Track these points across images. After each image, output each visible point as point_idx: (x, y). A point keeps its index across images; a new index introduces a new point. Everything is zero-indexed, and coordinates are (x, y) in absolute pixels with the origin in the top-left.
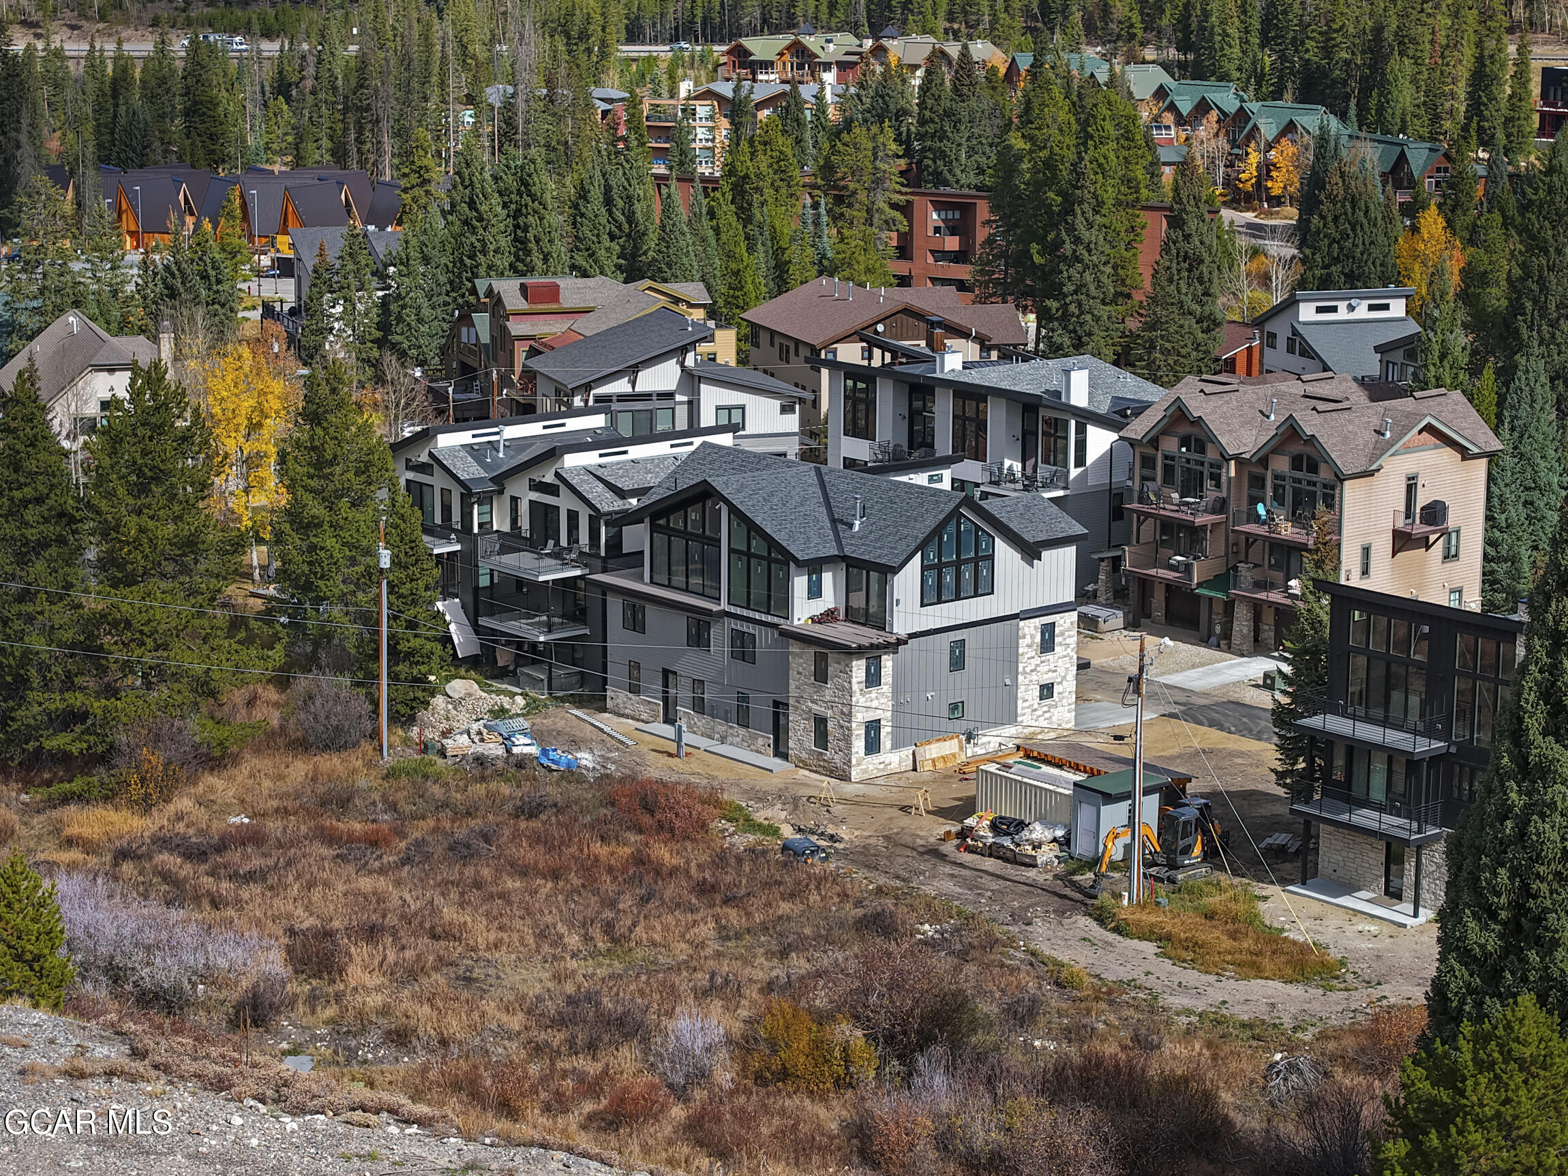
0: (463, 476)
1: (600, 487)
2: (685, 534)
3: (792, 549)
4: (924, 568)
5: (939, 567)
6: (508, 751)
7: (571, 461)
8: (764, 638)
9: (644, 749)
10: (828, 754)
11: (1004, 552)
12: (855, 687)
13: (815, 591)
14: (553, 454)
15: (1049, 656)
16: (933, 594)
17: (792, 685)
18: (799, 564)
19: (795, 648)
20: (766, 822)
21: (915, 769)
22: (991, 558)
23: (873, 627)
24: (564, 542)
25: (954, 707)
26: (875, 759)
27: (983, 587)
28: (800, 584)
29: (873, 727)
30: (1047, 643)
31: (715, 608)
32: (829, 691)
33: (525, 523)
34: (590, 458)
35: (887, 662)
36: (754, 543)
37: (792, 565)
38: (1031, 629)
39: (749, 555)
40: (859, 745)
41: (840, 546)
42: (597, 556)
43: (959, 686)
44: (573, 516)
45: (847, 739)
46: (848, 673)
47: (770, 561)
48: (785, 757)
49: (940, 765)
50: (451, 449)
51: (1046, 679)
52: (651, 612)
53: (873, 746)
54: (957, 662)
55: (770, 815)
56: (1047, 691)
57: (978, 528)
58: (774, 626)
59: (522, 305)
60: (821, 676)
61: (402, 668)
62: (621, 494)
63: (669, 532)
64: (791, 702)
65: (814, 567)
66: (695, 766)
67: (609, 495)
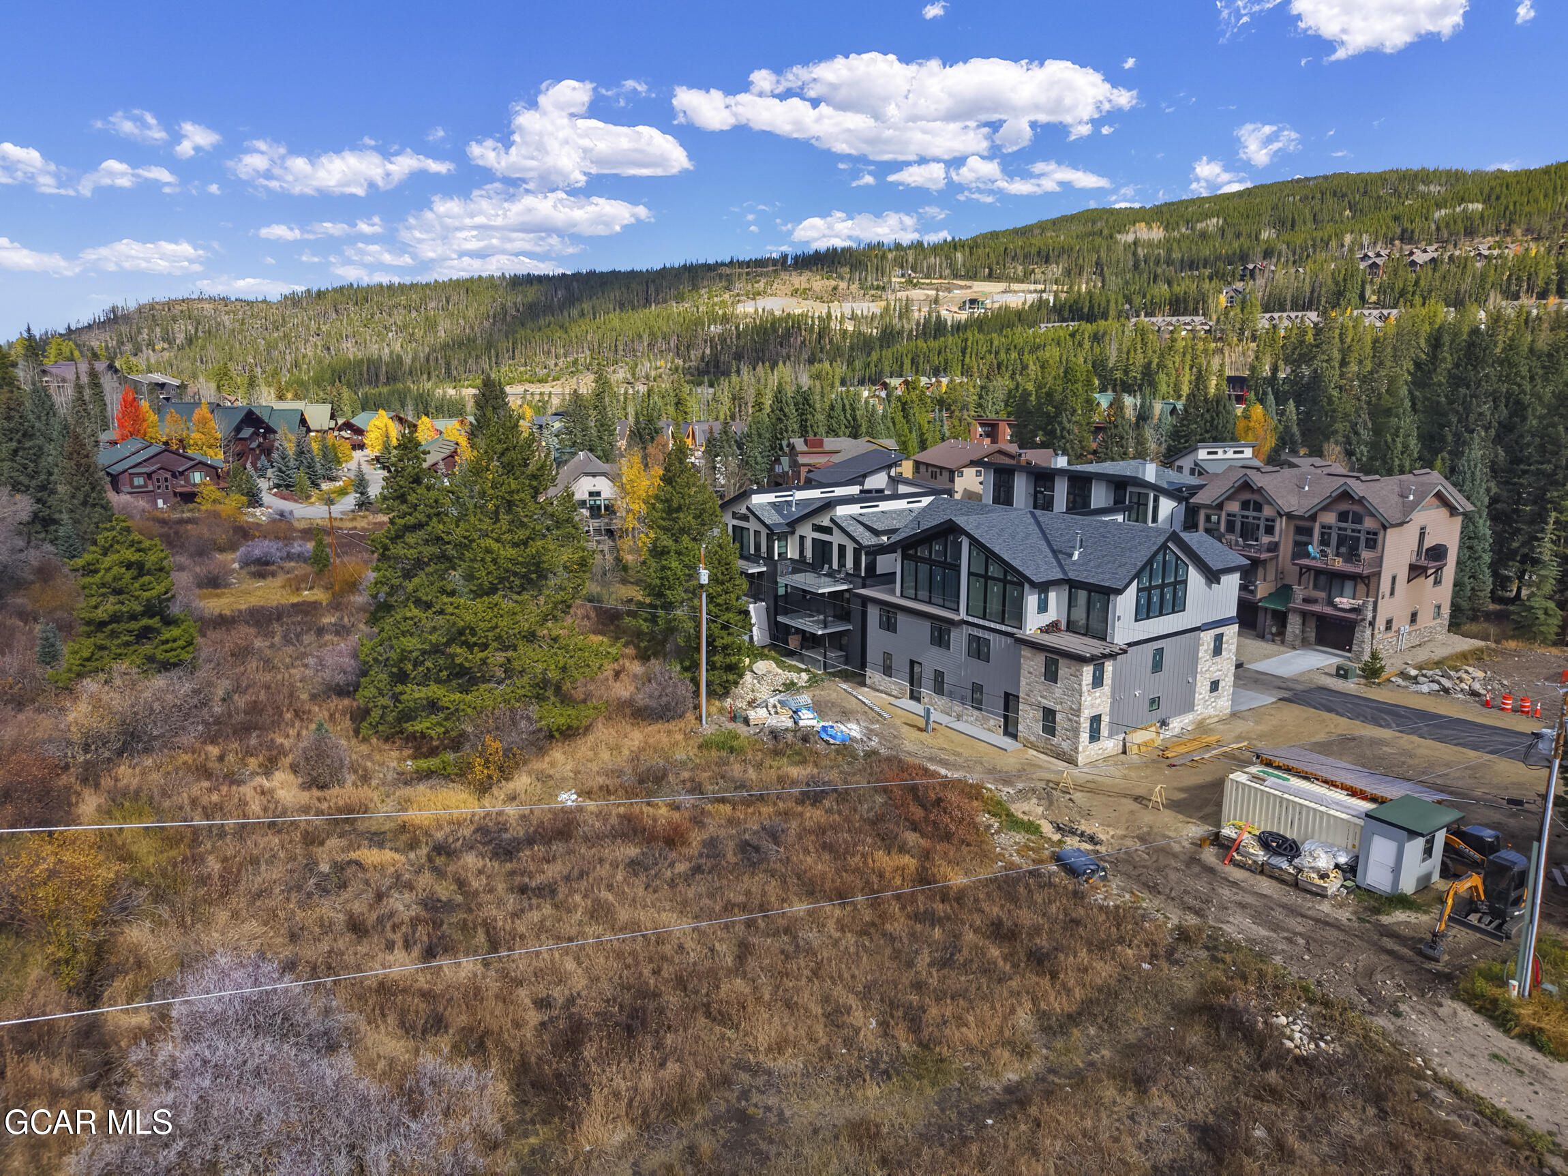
0: (768, 522)
1: (861, 529)
2: (929, 561)
3: (1027, 573)
4: (1139, 590)
5: (1149, 589)
6: (796, 723)
7: (842, 511)
8: (996, 642)
9: (898, 722)
10: (1055, 741)
11: (1195, 578)
12: (1085, 689)
13: (1043, 608)
14: (829, 505)
15: (1218, 659)
16: (1144, 612)
17: (1023, 682)
18: (1033, 585)
19: (1026, 652)
20: (1026, 818)
21: (1124, 752)
22: (1185, 582)
23: (1094, 637)
24: (835, 566)
25: (1152, 701)
26: (1096, 746)
27: (1178, 605)
28: (1032, 600)
29: (1096, 720)
30: (1217, 651)
31: (956, 618)
32: (1058, 690)
33: (809, 553)
34: (855, 509)
35: (1109, 666)
36: (991, 568)
37: (1027, 586)
38: (1208, 637)
39: (986, 577)
40: (1085, 736)
41: (1064, 572)
42: (859, 576)
43: (1159, 685)
44: (842, 549)
45: (1076, 731)
46: (1078, 676)
47: (1005, 582)
48: (1014, 736)
49: (1143, 749)
50: (761, 506)
51: (1215, 676)
52: (901, 618)
53: (1095, 736)
54: (1157, 666)
55: (1026, 809)
56: (1215, 686)
57: (1178, 558)
58: (1011, 635)
59: (805, 449)
60: (1051, 675)
61: (718, 658)
62: (877, 533)
63: (917, 559)
64: (1022, 695)
65: (1044, 588)
66: (941, 742)
67: (868, 534)
